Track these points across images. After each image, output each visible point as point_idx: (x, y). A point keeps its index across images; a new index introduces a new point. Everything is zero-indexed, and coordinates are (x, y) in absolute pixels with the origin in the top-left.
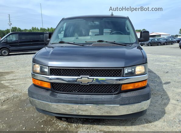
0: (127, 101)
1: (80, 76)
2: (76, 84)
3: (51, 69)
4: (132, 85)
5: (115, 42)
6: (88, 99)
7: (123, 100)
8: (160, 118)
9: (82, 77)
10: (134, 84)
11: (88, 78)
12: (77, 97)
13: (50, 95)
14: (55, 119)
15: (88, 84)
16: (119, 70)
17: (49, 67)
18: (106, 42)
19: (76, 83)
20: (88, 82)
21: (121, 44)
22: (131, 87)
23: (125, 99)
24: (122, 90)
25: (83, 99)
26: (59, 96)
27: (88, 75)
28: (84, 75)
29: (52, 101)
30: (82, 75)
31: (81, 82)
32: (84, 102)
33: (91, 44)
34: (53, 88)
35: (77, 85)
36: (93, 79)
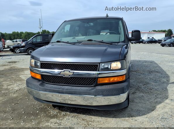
0: (101, 93)
1: (63, 70)
2: (59, 77)
3: (41, 63)
4: (107, 79)
5: (103, 41)
6: (68, 90)
7: (97, 92)
8: (144, 114)
9: (64, 71)
10: (109, 78)
11: (70, 72)
12: (60, 87)
13: (39, 85)
14: (50, 107)
15: (70, 77)
16: (96, 65)
17: (40, 61)
18: (95, 41)
19: (60, 75)
20: (69, 75)
21: (108, 43)
22: (106, 81)
23: (99, 91)
24: (98, 83)
25: (64, 89)
26: (46, 86)
27: (69, 69)
28: (66, 69)
29: (40, 90)
30: (65, 68)
31: (64, 75)
32: (64, 92)
33: (81, 43)
34: (43, 80)
35: (61, 77)
36: (74, 72)
